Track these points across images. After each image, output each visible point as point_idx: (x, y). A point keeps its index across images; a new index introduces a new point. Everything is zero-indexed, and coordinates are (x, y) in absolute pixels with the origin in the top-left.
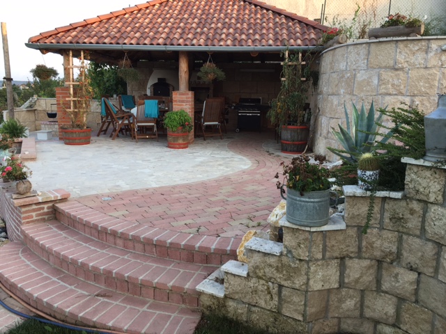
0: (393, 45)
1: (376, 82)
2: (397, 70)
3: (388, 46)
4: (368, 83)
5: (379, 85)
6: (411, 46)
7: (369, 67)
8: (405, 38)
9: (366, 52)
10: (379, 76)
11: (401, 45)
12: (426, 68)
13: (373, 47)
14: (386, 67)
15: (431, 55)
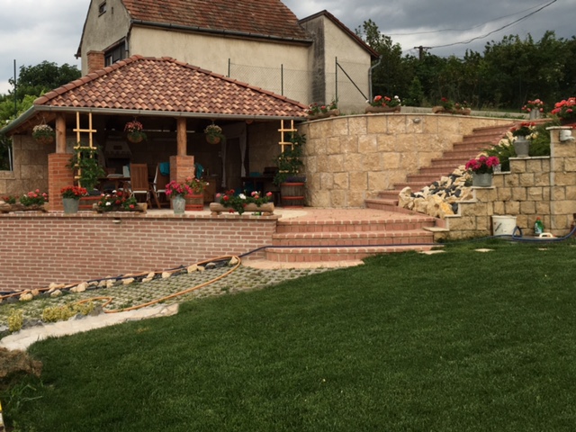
0: (385, 118)
1: (375, 143)
2: (388, 134)
3: (381, 119)
4: (369, 144)
5: (378, 145)
6: (396, 119)
7: (368, 133)
8: (392, 114)
9: (364, 122)
10: (377, 139)
11: (390, 118)
12: (406, 133)
13: (370, 119)
14: (381, 133)
15: (408, 125)
